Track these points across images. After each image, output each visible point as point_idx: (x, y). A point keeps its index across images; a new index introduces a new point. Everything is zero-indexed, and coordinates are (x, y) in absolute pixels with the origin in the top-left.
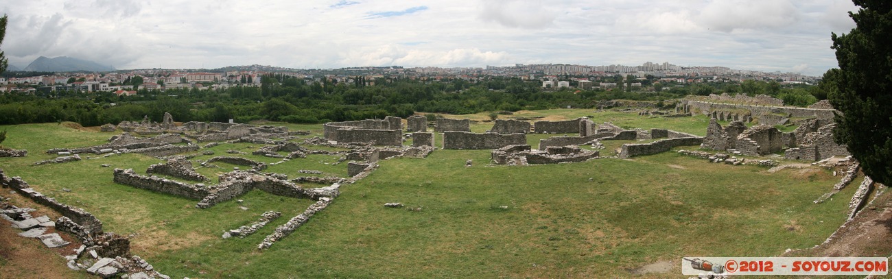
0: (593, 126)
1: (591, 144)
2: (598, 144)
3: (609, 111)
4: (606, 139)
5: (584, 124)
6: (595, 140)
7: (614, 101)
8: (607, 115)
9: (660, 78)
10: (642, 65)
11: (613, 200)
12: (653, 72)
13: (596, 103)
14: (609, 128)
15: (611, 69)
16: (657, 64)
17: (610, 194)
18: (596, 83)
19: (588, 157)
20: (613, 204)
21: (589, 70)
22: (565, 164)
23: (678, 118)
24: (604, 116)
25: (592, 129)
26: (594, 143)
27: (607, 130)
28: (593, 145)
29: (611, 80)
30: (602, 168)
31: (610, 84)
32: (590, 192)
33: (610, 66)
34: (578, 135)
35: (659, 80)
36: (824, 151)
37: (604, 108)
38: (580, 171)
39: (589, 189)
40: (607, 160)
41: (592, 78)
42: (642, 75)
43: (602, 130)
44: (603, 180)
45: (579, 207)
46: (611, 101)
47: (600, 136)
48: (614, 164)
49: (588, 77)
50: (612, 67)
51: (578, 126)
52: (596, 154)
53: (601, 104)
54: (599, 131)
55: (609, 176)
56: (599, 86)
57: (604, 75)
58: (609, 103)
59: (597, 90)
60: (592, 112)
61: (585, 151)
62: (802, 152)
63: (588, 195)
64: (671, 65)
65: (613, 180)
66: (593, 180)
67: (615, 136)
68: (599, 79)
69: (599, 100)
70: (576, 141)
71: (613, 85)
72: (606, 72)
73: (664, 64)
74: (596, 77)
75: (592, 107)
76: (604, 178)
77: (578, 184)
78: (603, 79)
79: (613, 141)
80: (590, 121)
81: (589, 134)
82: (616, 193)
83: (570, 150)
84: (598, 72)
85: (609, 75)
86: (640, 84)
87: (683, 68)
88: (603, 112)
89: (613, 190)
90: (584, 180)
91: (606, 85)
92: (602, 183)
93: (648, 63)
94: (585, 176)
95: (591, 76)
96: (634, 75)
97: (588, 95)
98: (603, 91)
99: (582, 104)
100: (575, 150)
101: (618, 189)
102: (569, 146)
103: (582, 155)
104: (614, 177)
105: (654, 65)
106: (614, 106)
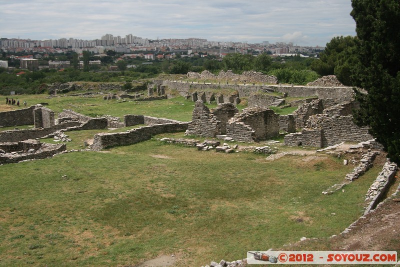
0: (52, 116)
1: (53, 137)
2: (62, 135)
3: (65, 97)
4: (71, 130)
5: (39, 113)
6: (57, 132)
7: (71, 84)
8: (65, 101)
9: (123, 54)
10: (100, 39)
11: (95, 197)
12: (114, 47)
13: (47, 87)
14: (72, 116)
15: (61, 43)
16: (119, 37)
17: (91, 191)
18: (44, 61)
19: (54, 152)
20: (97, 201)
21: (33, 45)
22: (28, 162)
23: (152, 102)
24: (62, 102)
25: (51, 118)
26: (56, 135)
27: (70, 119)
28: (56, 137)
29: (62, 57)
30: (74, 163)
31: (61, 63)
32: (66, 191)
33: (60, 40)
34: (34, 128)
35: (123, 57)
36: (331, 136)
37: (58, 92)
38: (47, 168)
39: (64, 189)
40: (79, 153)
41: (38, 56)
42: (100, 50)
43: (64, 119)
44: (78, 176)
45: (57, 209)
46: (67, 84)
47: (63, 127)
48: (88, 158)
49: (34, 55)
50: (63, 41)
51: (31, 116)
52: (63, 148)
53: (54, 87)
54: (60, 121)
55: (85, 171)
56: (48, 65)
57: (53, 51)
58: (65, 87)
59: (47, 71)
60: (44, 97)
61: (49, 146)
62: (305, 137)
63: (65, 194)
64: (135, 38)
65: (91, 176)
66: (67, 178)
67: (81, 126)
68: (47, 56)
69: (51, 83)
70: (33, 134)
71: (66, 65)
72: (55, 48)
73: (128, 37)
74: (43, 54)
75: (42, 92)
76: (79, 174)
77: (50, 184)
78: (52, 57)
79: (80, 132)
80: (46, 110)
81: (47, 125)
82: (97, 190)
83: (29, 146)
84: (44, 48)
85: (60, 51)
86: (99, 62)
87: (150, 41)
88: (59, 98)
89: (93, 187)
90: (56, 179)
91: (56, 63)
92: (78, 179)
93: (107, 35)
94: (57, 174)
95: (37, 53)
96: (91, 50)
97: (36, 77)
98: (54, 71)
99: (30, 89)
100: (35, 145)
101: (99, 185)
102: (26, 141)
103: (46, 150)
104: (91, 173)
105: (116, 38)
106: (70, 90)
